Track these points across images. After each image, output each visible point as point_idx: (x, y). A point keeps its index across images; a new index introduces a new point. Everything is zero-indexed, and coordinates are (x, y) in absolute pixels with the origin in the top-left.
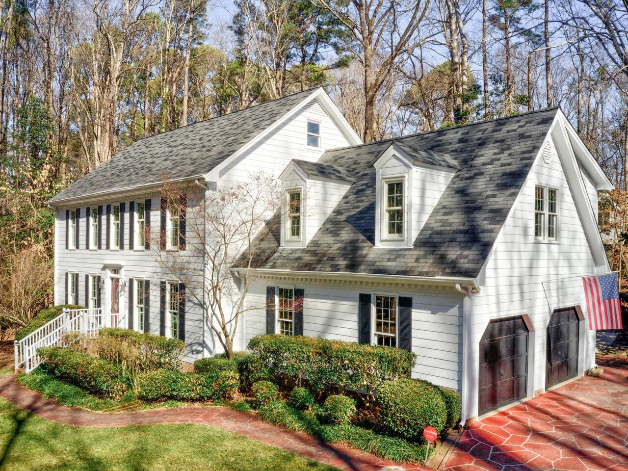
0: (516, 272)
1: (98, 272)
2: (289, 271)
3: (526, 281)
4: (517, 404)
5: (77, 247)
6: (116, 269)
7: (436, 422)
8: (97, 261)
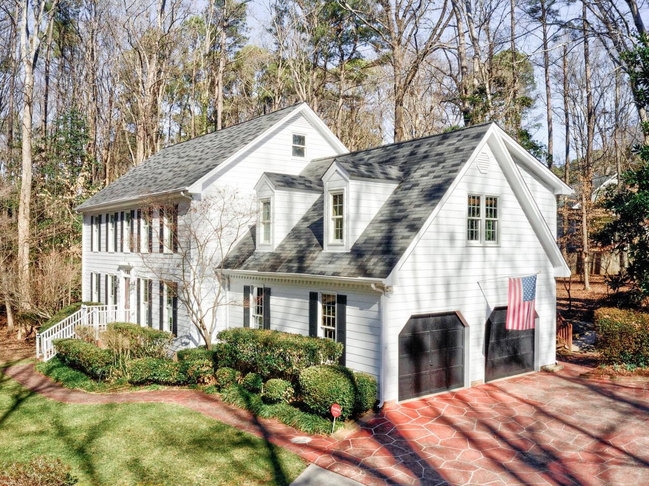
0: (440, 273)
1: (115, 273)
2: (257, 271)
3: (454, 281)
4: (445, 393)
5: (100, 250)
6: (128, 270)
7: (343, 401)
8: (114, 263)
